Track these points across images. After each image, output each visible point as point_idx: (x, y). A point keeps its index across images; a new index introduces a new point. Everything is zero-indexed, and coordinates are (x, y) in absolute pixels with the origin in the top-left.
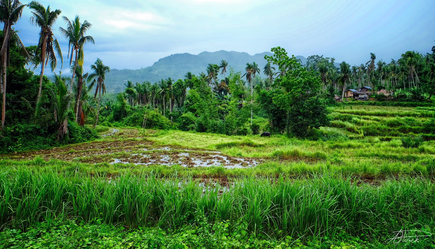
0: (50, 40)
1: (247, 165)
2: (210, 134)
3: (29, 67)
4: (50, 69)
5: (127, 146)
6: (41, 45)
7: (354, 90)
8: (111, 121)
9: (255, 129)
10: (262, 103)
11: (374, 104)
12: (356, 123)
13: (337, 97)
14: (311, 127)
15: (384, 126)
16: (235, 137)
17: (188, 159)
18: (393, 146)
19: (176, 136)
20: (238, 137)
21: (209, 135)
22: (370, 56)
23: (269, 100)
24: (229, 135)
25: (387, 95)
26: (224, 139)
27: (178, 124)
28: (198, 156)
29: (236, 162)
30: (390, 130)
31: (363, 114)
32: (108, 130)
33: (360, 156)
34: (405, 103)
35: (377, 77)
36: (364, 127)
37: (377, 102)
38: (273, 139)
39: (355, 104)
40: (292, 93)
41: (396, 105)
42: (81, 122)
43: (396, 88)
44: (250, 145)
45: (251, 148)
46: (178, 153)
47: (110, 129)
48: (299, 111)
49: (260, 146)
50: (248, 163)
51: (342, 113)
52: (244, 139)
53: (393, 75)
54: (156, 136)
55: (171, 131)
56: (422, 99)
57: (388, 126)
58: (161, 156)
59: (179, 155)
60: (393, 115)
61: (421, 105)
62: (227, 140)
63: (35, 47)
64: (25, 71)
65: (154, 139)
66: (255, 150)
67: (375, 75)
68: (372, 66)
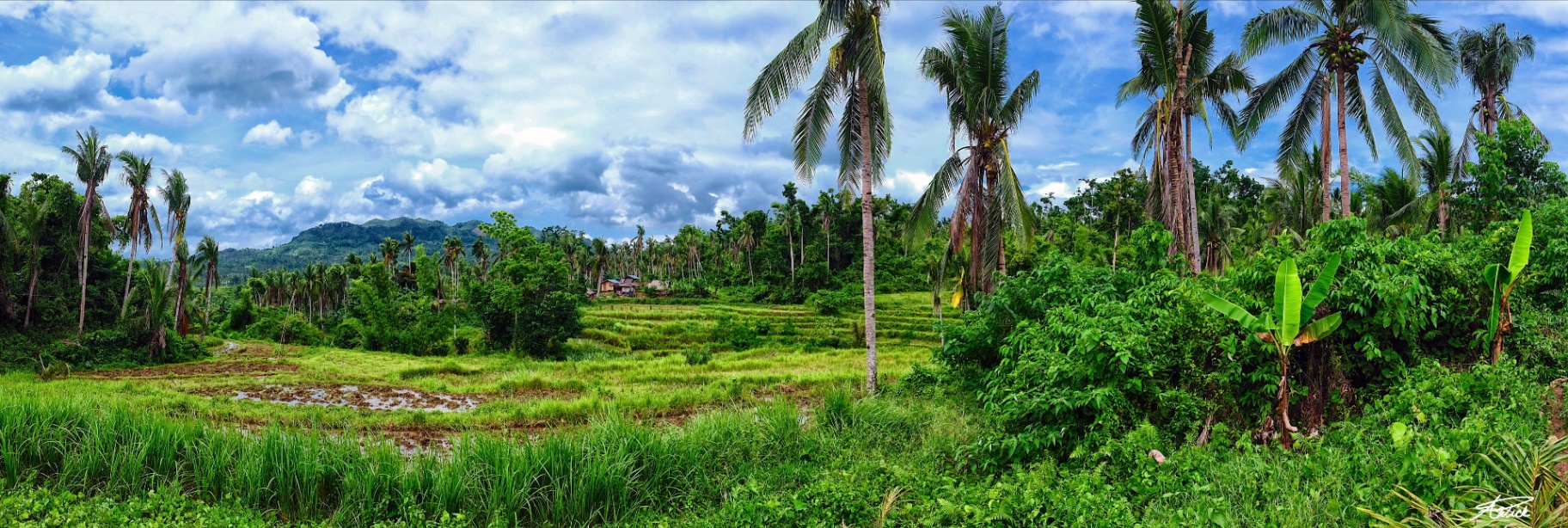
0: (144, 205)
1: (458, 406)
2: (389, 353)
3: (114, 247)
4: (145, 250)
5: (255, 372)
6: (132, 214)
7: (614, 281)
8: (226, 330)
9: (462, 347)
10: (473, 302)
11: (644, 302)
12: (620, 330)
13: (590, 292)
14: (554, 340)
15: (659, 335)
16: (430, 359)
17: (358, 396)
18: (674, 363)
19: (333, 357)
20: (435, 358)
21: (387, 356)
22: (637, 230)
23: (484, 297)
24: (420, 356)
25: (660, 288)
26: (412, 362)
27: (333, 337)
28: (374, 391)
29: (438, 401)
30: (666, 340)
31: (630, 317)
32: (221, 343)
33: (632, 382)
34: (686, 300)
35: (646, 261)
36: (631, 336)
37: (648, 299)
38: (494, 361)
39: (618, 302)
40: (524, 286)
41: (673, 303)
42: (183, 330)
43: (672, 277)
44: (457, 372)
45: (459, 378)
46: (339, 386)
47: (226, 342)
48: (533, 315)
49: (474, 373)
50: (459, 402)
51: (599, 316)
52: (446, 361)
53: (667, 259)
54: (299, 356)
55: (323, 348)
56: (706, 294)
57: (665, 334)
58: (312, 390)
59: (341, 389)
60: (671, 318)
61: (705, 303)
62: (418, 364)
63: (123, 218)
64: (109, 255)
65: (297, 361)
66: (466, 381)
67: (644, 258)
68: (639, 245)
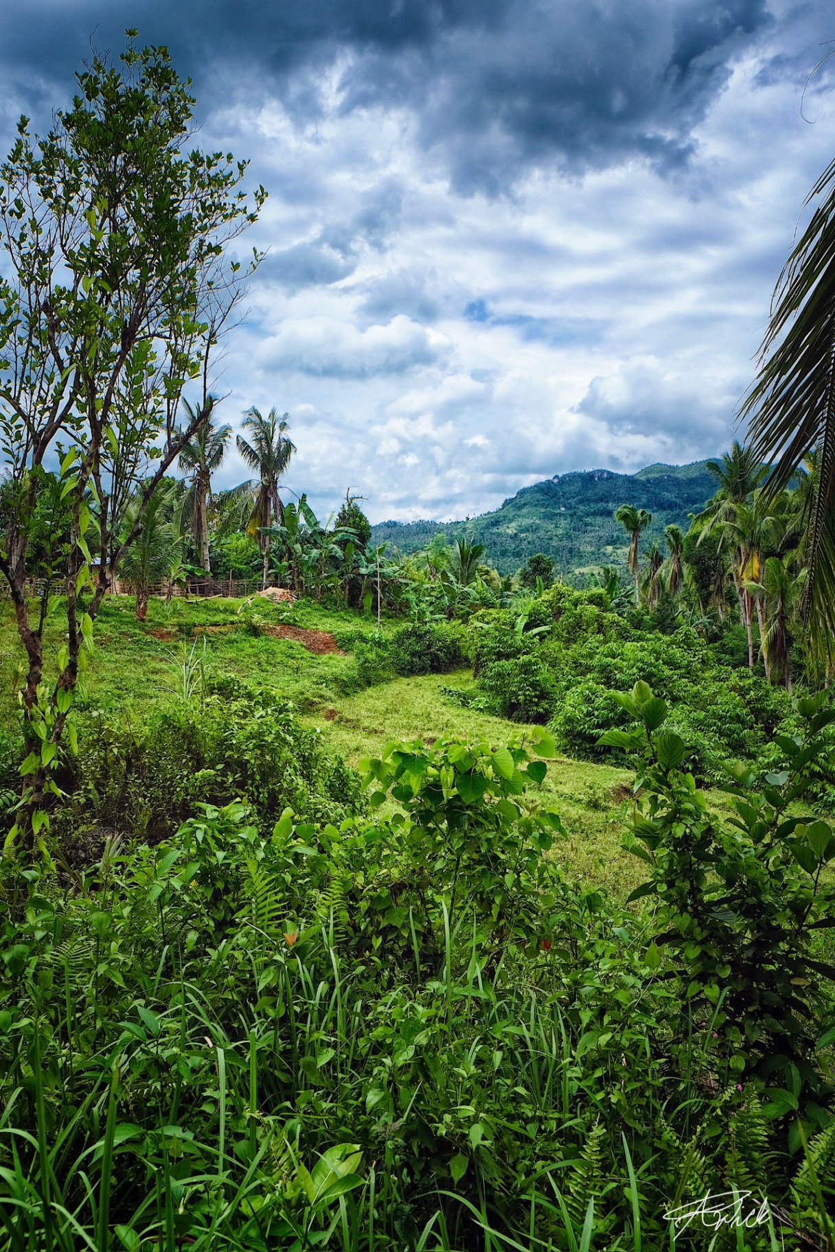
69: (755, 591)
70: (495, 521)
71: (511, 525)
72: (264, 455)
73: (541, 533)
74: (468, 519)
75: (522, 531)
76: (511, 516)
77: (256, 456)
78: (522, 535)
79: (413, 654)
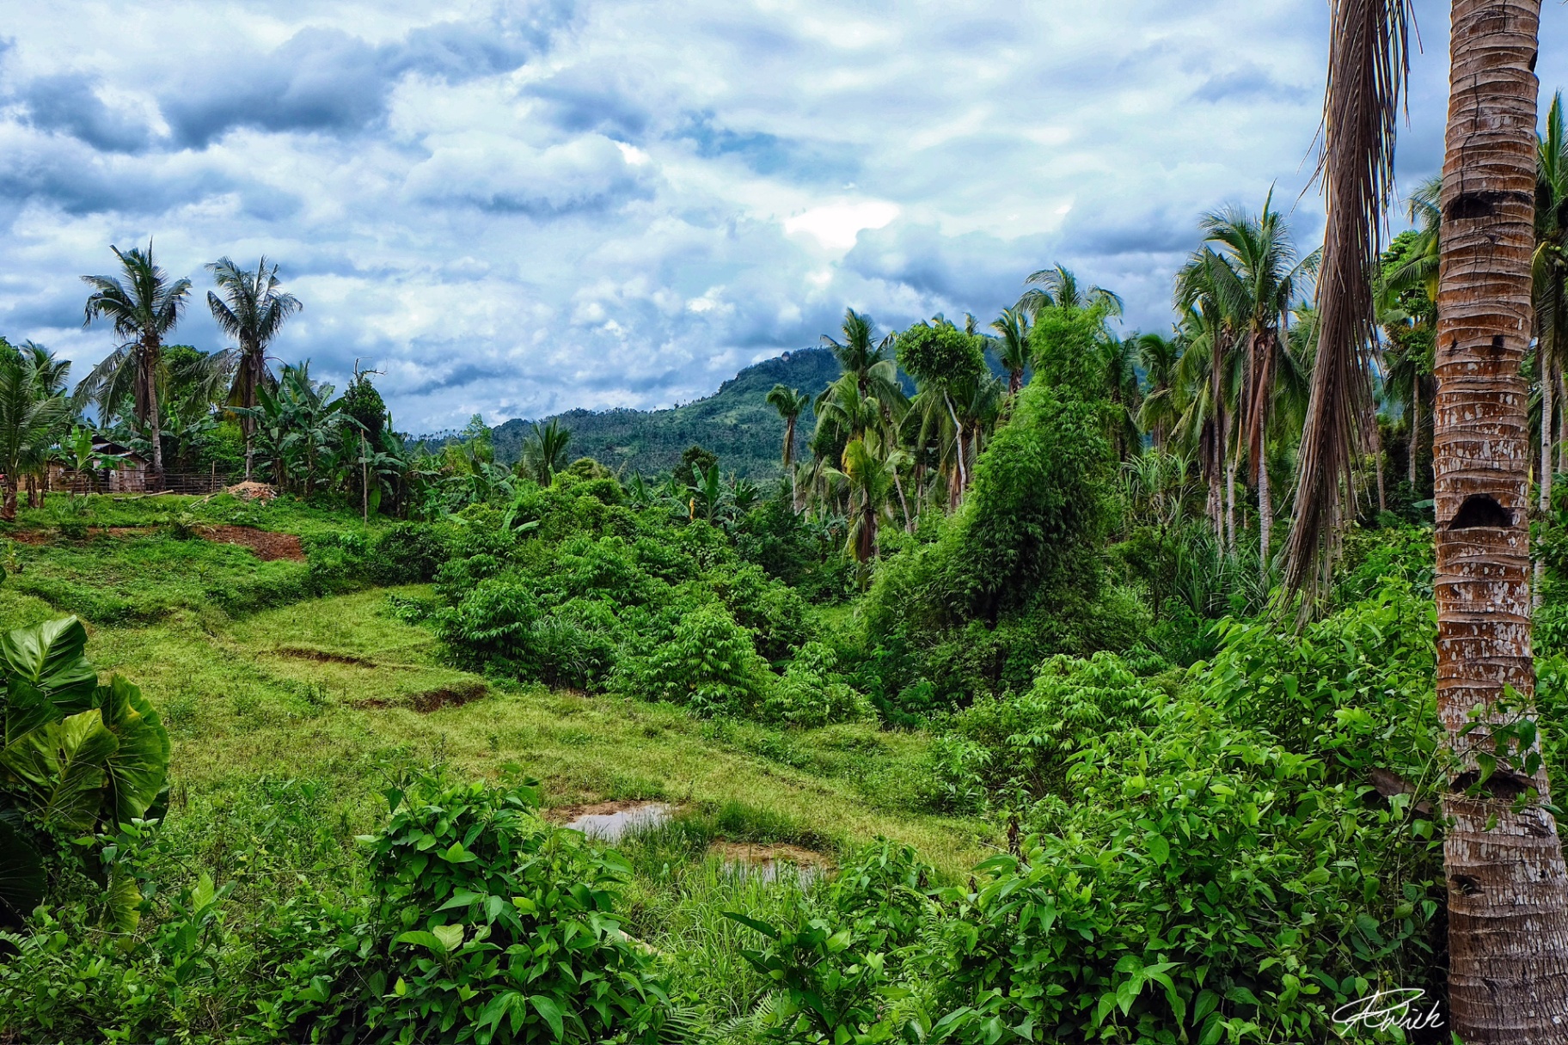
69: (838, 479)
70: (709, 409)
71: (729, 414)
72: (245, 318)
73: (767, 424)
74: (677, 406)
75: (743, 421)
76: (730, 401)
77: (233, 319)
78: (745, 427)
79: (400, 559)
